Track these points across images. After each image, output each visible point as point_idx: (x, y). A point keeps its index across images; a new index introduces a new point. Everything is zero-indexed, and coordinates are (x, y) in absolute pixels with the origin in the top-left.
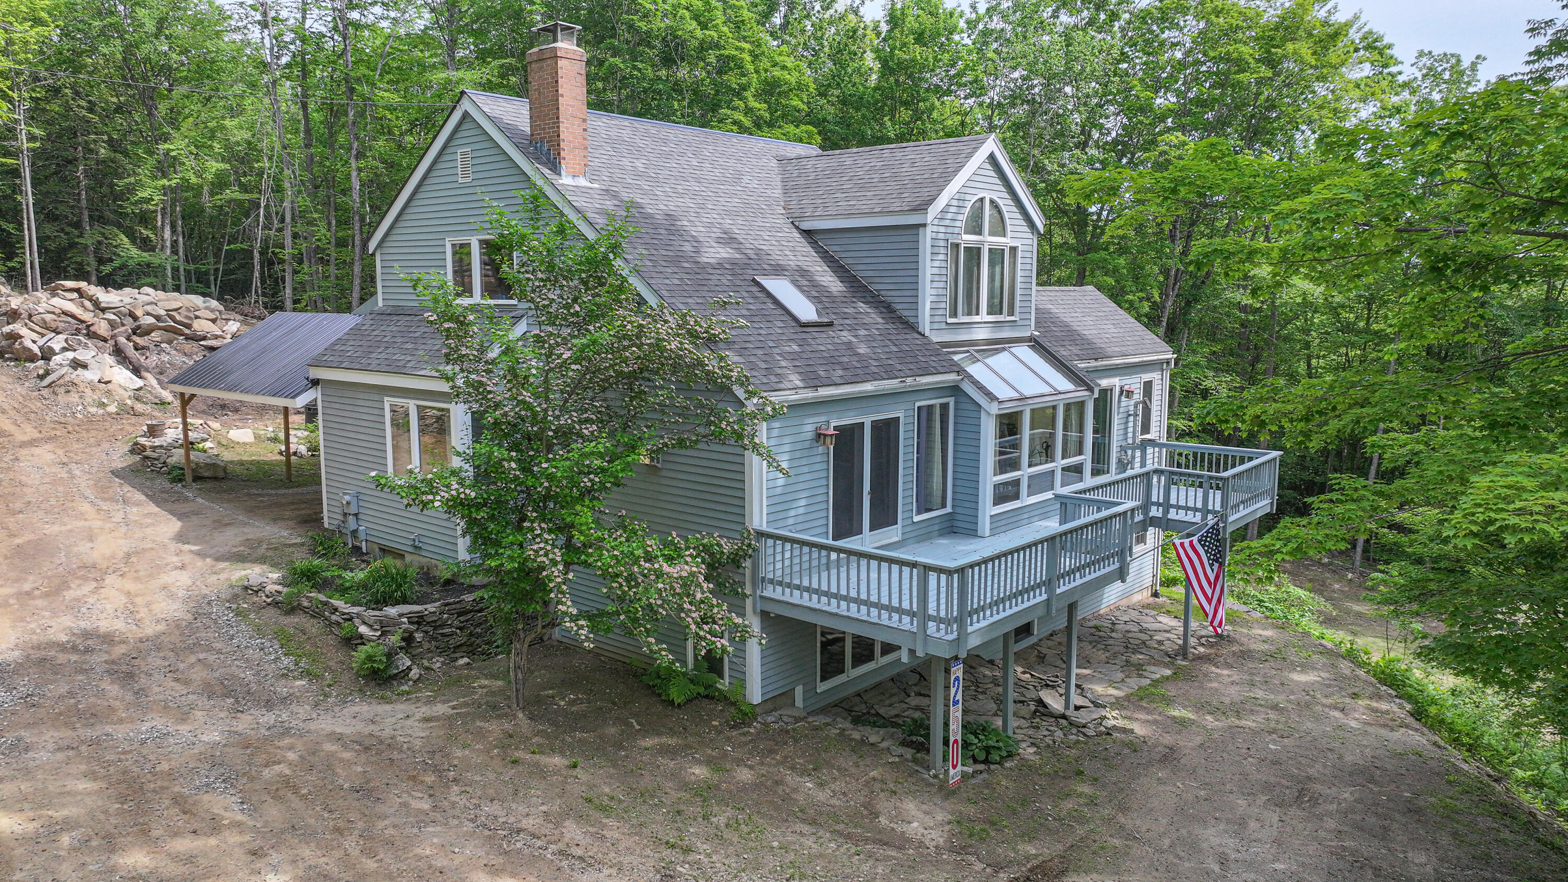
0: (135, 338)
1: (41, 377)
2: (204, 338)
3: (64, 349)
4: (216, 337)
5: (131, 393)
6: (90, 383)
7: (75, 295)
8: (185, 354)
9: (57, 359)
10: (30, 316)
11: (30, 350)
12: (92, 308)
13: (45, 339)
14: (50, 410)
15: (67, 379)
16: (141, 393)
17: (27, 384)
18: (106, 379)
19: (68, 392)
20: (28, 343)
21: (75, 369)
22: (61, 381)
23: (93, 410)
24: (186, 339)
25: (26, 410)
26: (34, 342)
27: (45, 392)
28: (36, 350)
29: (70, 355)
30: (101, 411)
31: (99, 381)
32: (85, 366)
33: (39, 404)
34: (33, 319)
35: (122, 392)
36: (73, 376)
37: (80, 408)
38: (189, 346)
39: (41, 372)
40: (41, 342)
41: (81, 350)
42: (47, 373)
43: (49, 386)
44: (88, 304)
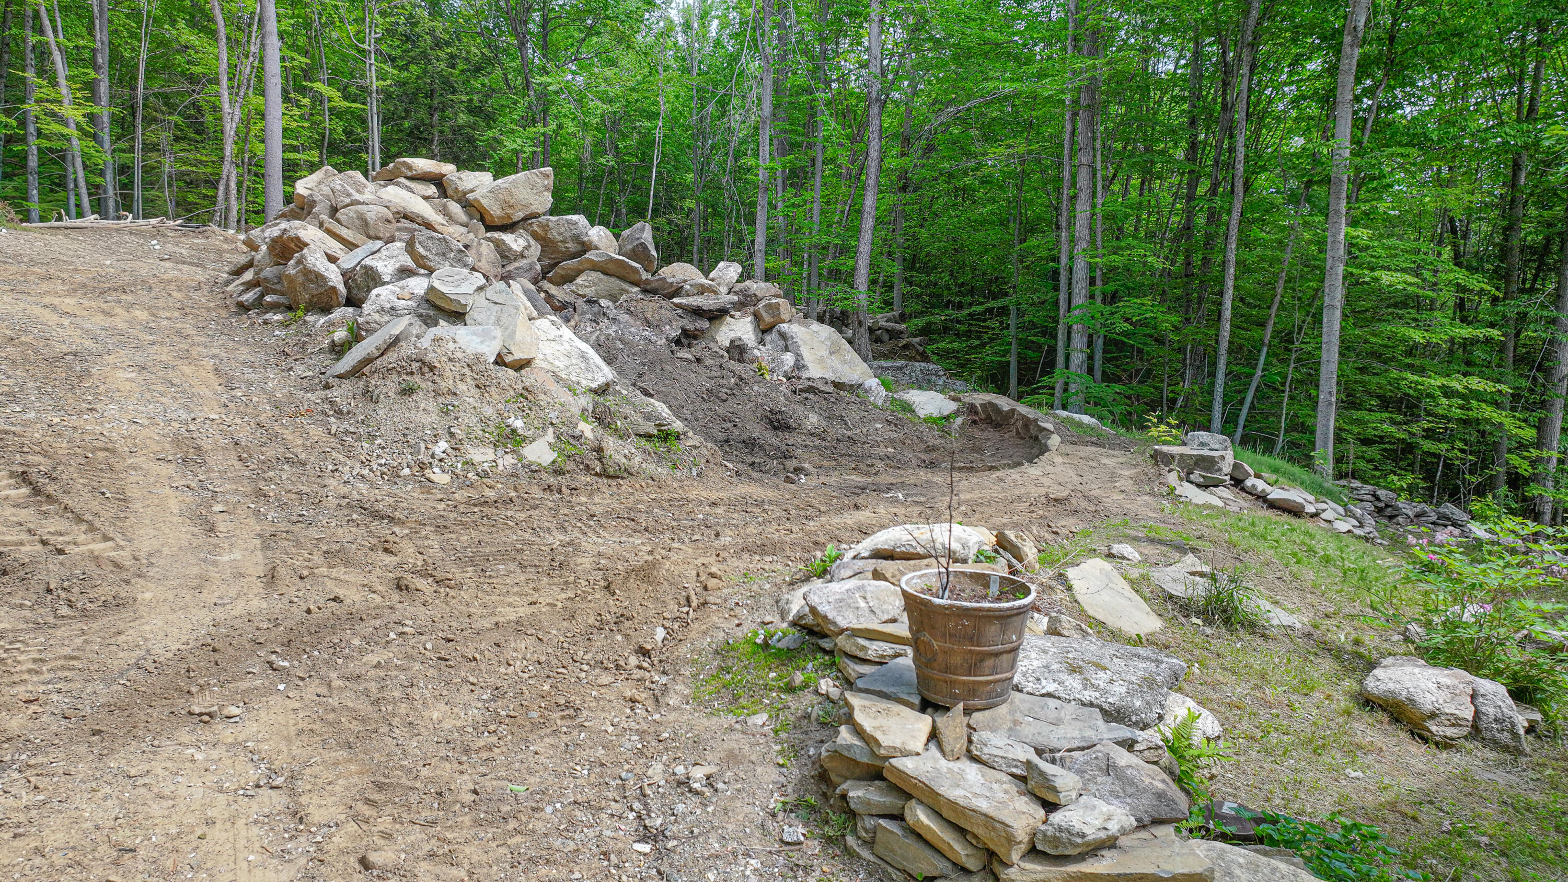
0: (546, 285)
1: (338, 350)
2: (678, 292)
3: (404, 273)
4: (702, 290)
5: (586, 401)
6: (473, 363)
7: (432, 190)
8: (648, 323)
9: (383, 295)
10: (334, 211)
11: (319, 278)
12: (463, 217)
13: (359, 253)
14: (350, 452)
15: (406, 349)
16: (609, 400)
17: (299, 369)
18: (518, 355)
19: (408, 391)
20: (316, 260)
21: (429, 322)
22: (392, 357)
23: (482, 455)
24: (645, 291)
25: (270, 452)
26: (332, 259)
27: (341, 393)
28: (334, 277)
29: (418, 285)
30: (508, 461)
31: (500, 361)
32: (457, 316)
33: (316, 432)
34: (338, 215)
35: (564, 396)
36: (425, 342)
37: (443, 445)
38: (653, 307)
39: (340, 334)
40: (349, 260)
41: (445, 269)
42: (356, 336)
43: (356, 372)
44: (455, 208)
